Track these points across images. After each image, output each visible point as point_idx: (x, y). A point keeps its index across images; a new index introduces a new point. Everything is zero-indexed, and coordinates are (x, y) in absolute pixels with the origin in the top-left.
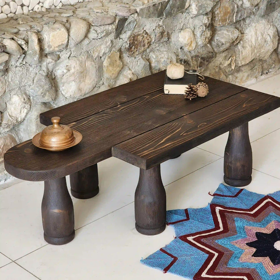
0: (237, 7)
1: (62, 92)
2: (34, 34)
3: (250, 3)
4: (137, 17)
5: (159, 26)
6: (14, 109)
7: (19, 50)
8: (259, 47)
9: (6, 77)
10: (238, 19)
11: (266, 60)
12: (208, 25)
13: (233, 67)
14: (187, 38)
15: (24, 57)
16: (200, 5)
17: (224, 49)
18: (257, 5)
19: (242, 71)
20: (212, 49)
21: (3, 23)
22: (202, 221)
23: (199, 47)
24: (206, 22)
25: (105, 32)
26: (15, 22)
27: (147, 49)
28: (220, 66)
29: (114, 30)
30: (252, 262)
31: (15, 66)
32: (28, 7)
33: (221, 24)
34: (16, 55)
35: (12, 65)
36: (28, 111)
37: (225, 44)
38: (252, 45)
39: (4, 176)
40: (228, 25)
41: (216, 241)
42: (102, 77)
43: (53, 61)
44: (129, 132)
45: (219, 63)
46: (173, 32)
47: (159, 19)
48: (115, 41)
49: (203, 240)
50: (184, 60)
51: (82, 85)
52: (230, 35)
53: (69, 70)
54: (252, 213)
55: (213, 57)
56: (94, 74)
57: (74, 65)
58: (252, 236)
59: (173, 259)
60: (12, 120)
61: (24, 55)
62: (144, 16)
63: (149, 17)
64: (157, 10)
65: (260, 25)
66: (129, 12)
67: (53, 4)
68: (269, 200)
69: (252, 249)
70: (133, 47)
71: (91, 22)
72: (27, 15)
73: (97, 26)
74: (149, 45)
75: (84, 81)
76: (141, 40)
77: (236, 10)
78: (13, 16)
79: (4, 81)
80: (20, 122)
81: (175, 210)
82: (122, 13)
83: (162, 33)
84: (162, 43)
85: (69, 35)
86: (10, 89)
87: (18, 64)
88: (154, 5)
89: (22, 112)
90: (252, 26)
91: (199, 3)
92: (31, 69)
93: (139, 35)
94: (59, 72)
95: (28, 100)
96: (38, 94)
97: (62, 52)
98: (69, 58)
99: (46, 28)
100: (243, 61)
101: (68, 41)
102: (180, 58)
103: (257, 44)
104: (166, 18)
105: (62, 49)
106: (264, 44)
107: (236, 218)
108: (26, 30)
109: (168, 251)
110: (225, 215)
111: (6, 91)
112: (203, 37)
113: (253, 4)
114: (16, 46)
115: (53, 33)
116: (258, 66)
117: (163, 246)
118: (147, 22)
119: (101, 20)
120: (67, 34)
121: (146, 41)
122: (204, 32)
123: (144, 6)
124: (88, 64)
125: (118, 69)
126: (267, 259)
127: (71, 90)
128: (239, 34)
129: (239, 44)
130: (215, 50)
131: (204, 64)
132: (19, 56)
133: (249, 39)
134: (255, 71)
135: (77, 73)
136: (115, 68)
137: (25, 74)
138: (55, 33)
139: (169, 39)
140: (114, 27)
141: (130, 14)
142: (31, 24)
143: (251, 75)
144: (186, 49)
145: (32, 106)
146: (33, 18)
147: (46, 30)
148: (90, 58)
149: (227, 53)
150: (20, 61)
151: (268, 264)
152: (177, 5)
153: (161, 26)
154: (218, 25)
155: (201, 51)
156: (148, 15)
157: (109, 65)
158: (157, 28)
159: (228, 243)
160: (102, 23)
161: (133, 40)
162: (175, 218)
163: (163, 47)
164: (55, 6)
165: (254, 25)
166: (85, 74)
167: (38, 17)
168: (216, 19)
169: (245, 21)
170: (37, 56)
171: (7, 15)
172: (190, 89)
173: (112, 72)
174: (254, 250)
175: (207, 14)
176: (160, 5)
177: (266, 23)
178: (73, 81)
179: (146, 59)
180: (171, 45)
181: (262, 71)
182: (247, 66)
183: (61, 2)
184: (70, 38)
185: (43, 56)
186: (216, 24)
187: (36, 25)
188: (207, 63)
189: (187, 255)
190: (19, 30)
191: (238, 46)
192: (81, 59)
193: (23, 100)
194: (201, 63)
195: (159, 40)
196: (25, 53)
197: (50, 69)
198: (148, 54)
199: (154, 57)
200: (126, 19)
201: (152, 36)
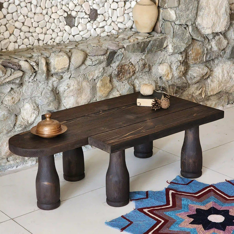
0: (207, 50)
1: (64, 104)
2: (43, 59)
3: (217, 47)
4: (124, 51)
5: (142, 60)
6: (26, 114)
7: (31, 69)
8: (225, 82)
9: (21, 89)
10: (208, 59)
11: (232, 93)
12: (182, 62)
13: (203, 96)
14: (165, 71)
15: (35, 75)
16: (175, 46)
17: (195, 81)
18: (224, 49)
19: (211, 99)
20: (186, 81)
21: (23, 51)
22: (157, 199)
23: (175, 78)
24: (181, 59)
25: (98, 60)
26: (31, 51)
27: (133, 76)
28: (192, 95)
29: (106, 60)
30: (188, 228)
31: (28, 81)
32: (43, 41)
33: (193, 62)
34: (29, 73)
35: (26, 81)
36: (37, 116)
37: (197, 77)
38: (220, 80)
39: (16, 164)
40: (199, 63)
41: (165, 213)
42: (95, 95)
43: (57, 80)
44: (103, 129)
45: (192, 92)
46: (154, 65)
47: (142, 54)
48: (106, 69)
49: (155, 211)
50: (163, 87)
51: (79, 100)
52: (201, 71)
53: (69, 88)
54: (196, 195)
55: (187, 87)
56: (89, 92)
57: (73, 84)
58: (193, 211)
59: (129, 223)
60: (24, 122)
61: (35, 74)
62: (130, 51)
63: (134, 52)
64: (140, 47)
65: (226, 65)
66: (117, 47)
67: (62, 40)
68: (212, 188)
69: (191, 219)
70: (121, 74)
71: (88, 53)
72: (42, 47)
73: (93, 56)
74: (133, 73)
75: (81, 96)
76: (127, 69)
77: (206, 52)
78: (30, 47)
79: (19, 93)
80: (30, 123)
81: (139, 192)
82: (113, 48)
83: (144, 65)
84: (145, 72)
85: (70, 61)
86: (24, 98)
87: (30, 80)
88: (137, 43)
89: (32, 117)
90: (220, 65)
91: (174, 44)
92: (40, 85)
93: (125, 65)
94: (62, 88)
95: (37, 107)
96: (44, 103)
97: (64, 74)
98: (69, 78)
99: (53, 55)
100: (211, 92)
101: (69, 65)
102: (159, 86)
103: (223, 80)
104: (148, 54)
105: (65, 72)
106: (230, 80)
107: (183, 198)
108: (38, 55)
109: (127, 218)
110: (175, 196)
111: (20, 100)
112: (178, 70)
113: (220, 49)
114: (29, 66)
115: (58, 58)
116: (224, 97)
117: (124, 214)
118: (132, 55)
119: (96, 52)
120: (69, 61)
121: (131, 70)
122: (179, 66)
123: (130, 44)
124: (84, 84)
125: (108, 90)
126: (201, 226)
127: (70, 103)
128: (208, 71)
129: (209, 78)
130: (189, 82)
131: (179, 91)
132: (31, 74)
133: (217, 76)
134: (221, 100)
135: (75, 90)
136: (106, 89)
137: (36, 88)
138: (59, 59)
139: (150, 69)
140: (105, 57)
141: (118, 48)
142: (43, 52)
143: (218, 103)
144: (164, 79)
145: (40, 113)
146: (45, 49)
147: (52, 56)
148: (86, 80)
149: (199, 85)
150: (32, 78)
151: (200, 229)
152: (156, 44)
153: (143, 60)
154: (191, 62)
155: (176, 81)
156: (133, 50)
157: (101, 86)
158: (140, 61)
159: (174, 214)
160: (96, 54)
161: (121, 68)
162: (138, 196)
163: (145, 75)
164: (64, 42)
165: (221, 65)
166: (81, 91)
167: (49, 48)
168: (190, 58)
169: (214, 62)
170: (45, 75)
171: (27, 46)
172: (155, 102)
173: (104, 92)
174: (192, 220)
175: (181, 53)
176: (143, 44)
177: (231, 64)
178: (72, 96)
179: (131, 84)
180: (152, 74)
181: (228, 101)
182: (215, 97)
183: (68, 39)
184: (71, 64)
185: (50, 76)
186: (190, 62)
187: (46, 53)
188: (182, 91)
189: (140, 221)
190: (33, 56)
191: (208, 80)
192: (78, 80)
193: (33, 107)
194: (176, 90)
195: (142, 70)
196: (36, 72)
197: (55, 86)
198: (133, 80)
199: (138, 83)
200: (116, 53)
201: (136, 67)
